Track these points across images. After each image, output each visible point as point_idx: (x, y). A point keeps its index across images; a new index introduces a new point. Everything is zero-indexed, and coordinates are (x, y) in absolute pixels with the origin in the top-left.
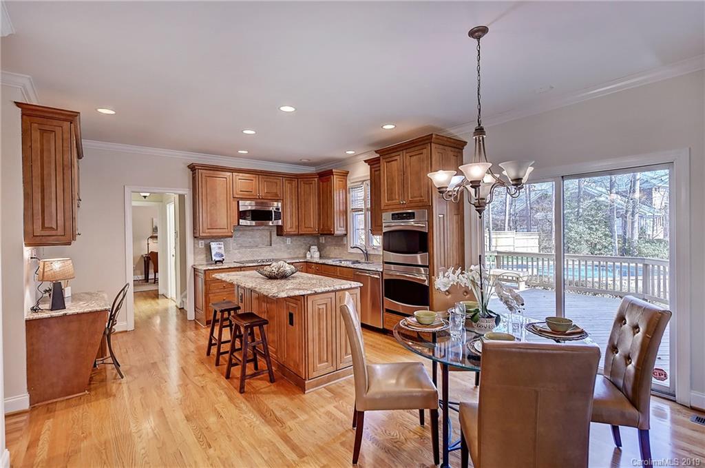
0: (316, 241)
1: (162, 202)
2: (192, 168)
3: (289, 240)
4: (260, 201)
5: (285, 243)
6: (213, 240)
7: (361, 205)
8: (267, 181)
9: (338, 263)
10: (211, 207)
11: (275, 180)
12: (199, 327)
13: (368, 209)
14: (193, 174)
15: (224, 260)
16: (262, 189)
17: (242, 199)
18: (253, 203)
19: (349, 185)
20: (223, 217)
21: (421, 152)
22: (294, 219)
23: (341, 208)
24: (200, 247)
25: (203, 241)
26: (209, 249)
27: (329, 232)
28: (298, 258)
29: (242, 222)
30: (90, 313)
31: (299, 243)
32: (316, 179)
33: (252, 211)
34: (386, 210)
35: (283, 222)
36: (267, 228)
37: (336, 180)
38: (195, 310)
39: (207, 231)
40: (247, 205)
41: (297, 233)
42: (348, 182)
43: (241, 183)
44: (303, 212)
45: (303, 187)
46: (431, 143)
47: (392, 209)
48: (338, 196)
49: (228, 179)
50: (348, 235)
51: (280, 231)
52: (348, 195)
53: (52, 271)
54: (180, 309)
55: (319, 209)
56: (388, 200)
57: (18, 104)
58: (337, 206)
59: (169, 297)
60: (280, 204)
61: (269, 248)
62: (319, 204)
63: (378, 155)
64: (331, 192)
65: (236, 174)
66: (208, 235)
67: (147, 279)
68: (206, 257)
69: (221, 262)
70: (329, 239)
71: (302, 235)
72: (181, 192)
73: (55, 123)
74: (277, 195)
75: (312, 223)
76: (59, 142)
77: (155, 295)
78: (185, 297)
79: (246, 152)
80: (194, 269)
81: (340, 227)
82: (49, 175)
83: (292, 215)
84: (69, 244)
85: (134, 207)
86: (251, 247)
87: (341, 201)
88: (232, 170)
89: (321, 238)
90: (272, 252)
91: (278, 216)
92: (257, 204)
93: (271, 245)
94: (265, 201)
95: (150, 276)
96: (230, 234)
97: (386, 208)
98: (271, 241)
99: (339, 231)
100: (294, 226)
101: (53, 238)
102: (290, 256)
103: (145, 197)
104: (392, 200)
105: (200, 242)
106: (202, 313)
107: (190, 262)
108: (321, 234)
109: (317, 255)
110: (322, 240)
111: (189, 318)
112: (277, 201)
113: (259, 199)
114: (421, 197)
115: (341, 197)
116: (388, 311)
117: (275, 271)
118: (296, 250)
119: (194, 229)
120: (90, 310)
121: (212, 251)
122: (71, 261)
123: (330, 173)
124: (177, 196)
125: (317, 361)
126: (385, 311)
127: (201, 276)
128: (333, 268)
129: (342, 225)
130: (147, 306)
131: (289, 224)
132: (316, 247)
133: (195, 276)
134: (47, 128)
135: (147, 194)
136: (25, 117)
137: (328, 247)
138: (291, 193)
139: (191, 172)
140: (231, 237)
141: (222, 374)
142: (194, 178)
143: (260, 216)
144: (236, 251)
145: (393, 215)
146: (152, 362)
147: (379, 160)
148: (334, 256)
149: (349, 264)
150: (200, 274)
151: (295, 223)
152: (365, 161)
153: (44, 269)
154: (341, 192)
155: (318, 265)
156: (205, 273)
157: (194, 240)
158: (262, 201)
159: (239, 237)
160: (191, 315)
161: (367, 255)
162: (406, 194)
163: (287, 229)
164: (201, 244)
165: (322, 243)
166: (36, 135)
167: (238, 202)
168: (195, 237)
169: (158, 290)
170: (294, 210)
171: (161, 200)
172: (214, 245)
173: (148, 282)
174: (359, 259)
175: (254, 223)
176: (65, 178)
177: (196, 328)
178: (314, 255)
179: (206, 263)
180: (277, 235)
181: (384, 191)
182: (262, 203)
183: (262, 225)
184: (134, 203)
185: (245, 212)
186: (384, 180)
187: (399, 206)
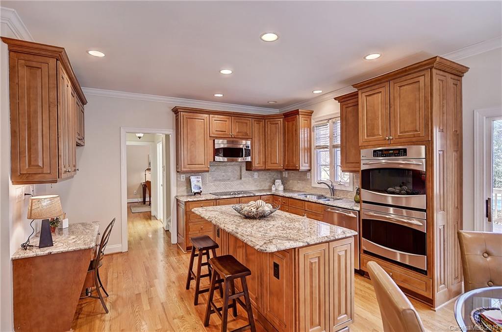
0: (279, 175)
1: (153, 142)
2: (176, 111)
3: (256, 174)
4: (232, 140)
5: (252, 176)
6: (193, 174)
7: (325, 142)
8: (239, 122)
9: (302, 197)
10: (191, 145)
11: (245, 121)
12: (180, 252)
13: (335, 147)
14: (176, 117)
15: (201, 192)
16: (233, 128)
17: (217, 138)
18: (225, 141)
19: (313, 123)
20: (201, 154)
21: (416, 80)
22: (261, 156)
23: (306, 146)
24: (182, 180)
25: (184, 175)
26: (189, 182)
27: (294, 168)
28: (263, 190)
29: (217, 158)
30: (75, 251)
31: (265, 177)
32: (282, 120)
33: (224, 149)
34: (365, 147)
35: (252, 158)
36: (237, 163)
37: (301, 120)
38: (177, 236)
39: (188, 166)
40: (221, 144)
41: (264, 168)
42: (313, 121)
43: (216, 123)
44: (270, 149)
45: (269, 127)
46: (431, 69)
47: (374, 146)
48: (303, 134)
49: (205, 121)
50: (312, 170)
51: (249, 166)
52: (312, 133)
53: (38, 209)
54: (166, 231)
55: (284, 146)
56: (367, 136)
57: (5, 40)
58: (303, 144)
59: (159, 219)
60: (249, 143)
61: (240, 181)
62: (284, 142)
63: (356, 90)
64: (296, 130)
65: (212, 115)
66: (189, 170)
67: (144, 202)
68: (187, 189)
69: (199, 193)
70: (292, 173)
71: (268, 170)
72: (167, 133)
73: (40, 59)
74: (247, 134)
75: (278, 158)
76: (46, 80)
77: (149, 216)
78: (170, 221)
79: (222, 95)
80: (177, 199)
81: (305, 163)
82: (36, 112)
83: (259, 152)
84: (55, 182)
85: (128, 146)
86: (224, 180)
87: (306, 139)
88: (209, 112)
89: (284, 173)
90: (242, 184)
91: (248, 153)
92: (228, 142)
93: (241, 179)
94: (237, 139)
95: (146, 199)
96: (207, 169)
97: (365, 144)
98: (241, 175)
99: (304, 167)
100: (262, 163)
101: (39, 175)
102: (258, 189)
103: (140, 138)
104: (374, 136)
105: (182, 175)
106: (183, 239)
107: (174, 194)
108: (286, 170)
109: (281, 188)
110: (286, 174)
111: (172, 242)
112: (247, 139)
113: (232, 137)
114: (416, 131)
115: (306, 136)
116: (366, 252)
117: (254, 210)
118: (262, 183)
119: (177, 164)
120: (74, 248)
121: (192, 184)
122: (59, 198)
123: (296, 112)
124: (164, 136)
125: (308, 324)
126: (362, 252)
127: (182, 207)
128: (300, 202)
129: (306, 161)
130: (141, 227)
131: (257, 160)
132: (280, 181)
133: (178, 205)
134: (34, 64)
135: (141, 135)
136: (12, 53)
137: (291, 181)
138: (259, 132)
139: (175, 115)
140: (208, 171)
141: (201, 319)
142: (177, 120)
143: (232, 153)
144: (212, 184)
145: (374, 151)
146: (137, 293)
147: (358, 94)
148: (297, 190)
149: (314, 199)
150: (181, 204)
151: (262, 160)
152: (335, 99)
153: (31, 207)
154: (306, 130)
155: (285, 199)
156: (186, 204)
157: (177, 174)
158: (234, 139)
159: (214, 171)
160: (174, 240)
161: (333, 191)
162: (393, 129)
163: (256, 164)
164: (183, 178)
165: (285, 177)
166: (23, 72)
167: (214, 141)
168: (178, 172)
169: (150, 212)
170: (261, 147)
171: (153, 141)
172: (193, 179)
173: (145, 204)
174: (323, 194)
175: (226, 159)
176: (51, 114)
177: (178, 253)
178: (278, 188)
179: (186, 194)
180: (246, 170)
181: (363, 127)
182: (233, 141)
183: (233, 161)
184: (128, 143)
185: (218, 149)
186: (363, 115)
187: (383, 142)
